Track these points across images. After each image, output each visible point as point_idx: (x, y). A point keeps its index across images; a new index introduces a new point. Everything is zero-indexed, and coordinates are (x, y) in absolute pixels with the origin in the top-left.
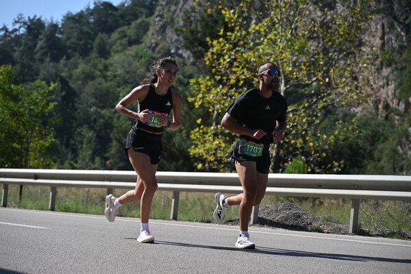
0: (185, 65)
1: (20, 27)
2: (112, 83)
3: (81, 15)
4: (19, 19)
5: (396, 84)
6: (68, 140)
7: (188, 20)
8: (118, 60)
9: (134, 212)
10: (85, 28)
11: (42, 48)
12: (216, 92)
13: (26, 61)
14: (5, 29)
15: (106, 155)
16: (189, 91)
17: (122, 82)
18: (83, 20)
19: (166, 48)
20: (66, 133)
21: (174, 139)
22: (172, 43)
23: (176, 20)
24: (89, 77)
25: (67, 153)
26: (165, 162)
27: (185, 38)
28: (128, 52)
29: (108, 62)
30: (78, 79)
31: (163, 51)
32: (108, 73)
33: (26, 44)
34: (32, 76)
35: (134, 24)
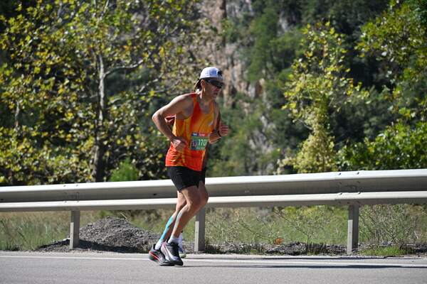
5: (244, 63)
12: (16, 83)
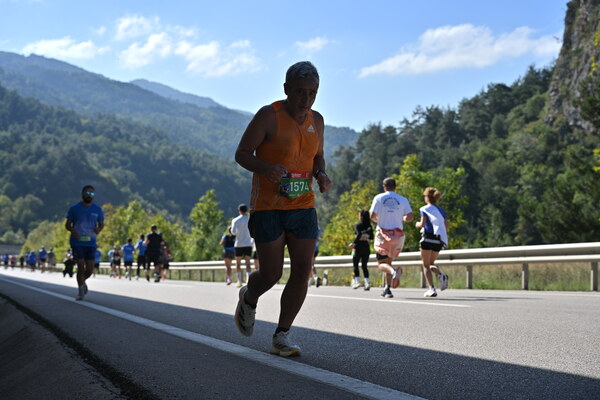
0: (585, 135)
1: (419, 118)
2: (512, 161)
3: (476, 100)
4: (417, 110)
6: (476, 219)
7: (585, 92)
8: (517, 139)
9: (551, 286)
10: (481, 112)
11: (442, 135)
13: (428, 149)
14: (406, 121)
15: (513, 231)
16: (594, 161)
17: (523, 159)
18: (479, 104)
19: (565, 121)
20: (473, 212)
21: (582, 211)
22: (570, 115)
23: (571, 93)
24: (489, 158)
25: (476, 233)
26: (575, 234)
27: (584, 109)
28: (526, 130)
29: (507, 141)
30: (478, 161)
31: (561, 125)
32: (508, 153)
33: (426, 133)
34: (435, 162)
35: (529, 102)
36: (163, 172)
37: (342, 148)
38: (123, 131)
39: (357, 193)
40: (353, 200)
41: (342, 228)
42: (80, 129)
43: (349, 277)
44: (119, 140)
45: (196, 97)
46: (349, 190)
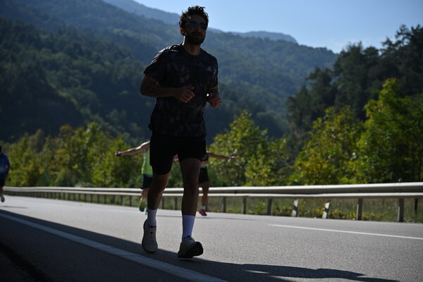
1: (404, 39)
4: (402, 30)
13: (412, 73)
14: (388, 42)
33: (411, 56)
34: (419, 88)
36: (124, 92)
37: (318, 70)
38: (84, 48)
39: (331, 119)
40: (328, 127)
41: (316, 156)
42: (39, 45)
43: (320, 209)
44: (80, 57)
45: (162, 12)
46: (322, 116)
